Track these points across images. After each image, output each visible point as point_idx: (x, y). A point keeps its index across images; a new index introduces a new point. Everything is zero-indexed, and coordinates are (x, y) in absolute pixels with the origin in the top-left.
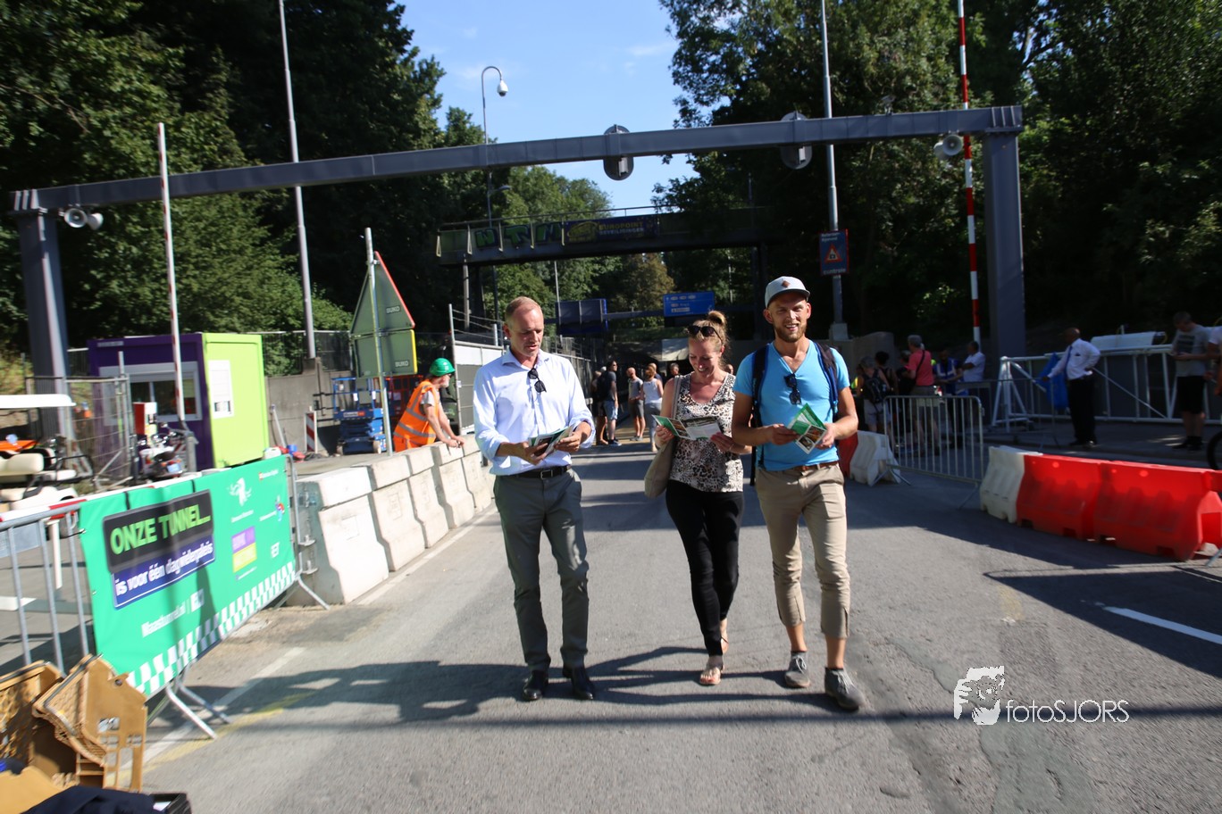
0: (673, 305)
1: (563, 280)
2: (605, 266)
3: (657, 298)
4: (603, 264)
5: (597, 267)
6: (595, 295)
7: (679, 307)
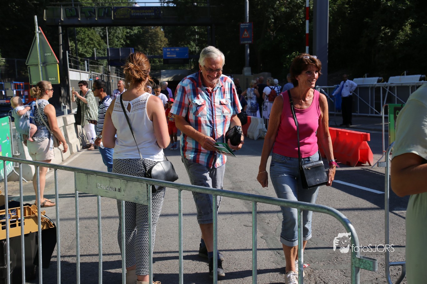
0: (168, 53)
1: (110, 37)
2: (133, 30)
3: (159, 48)
4: (132, 29)
5: (128, 30)
6: (127, 46)
7: (171, 54)
